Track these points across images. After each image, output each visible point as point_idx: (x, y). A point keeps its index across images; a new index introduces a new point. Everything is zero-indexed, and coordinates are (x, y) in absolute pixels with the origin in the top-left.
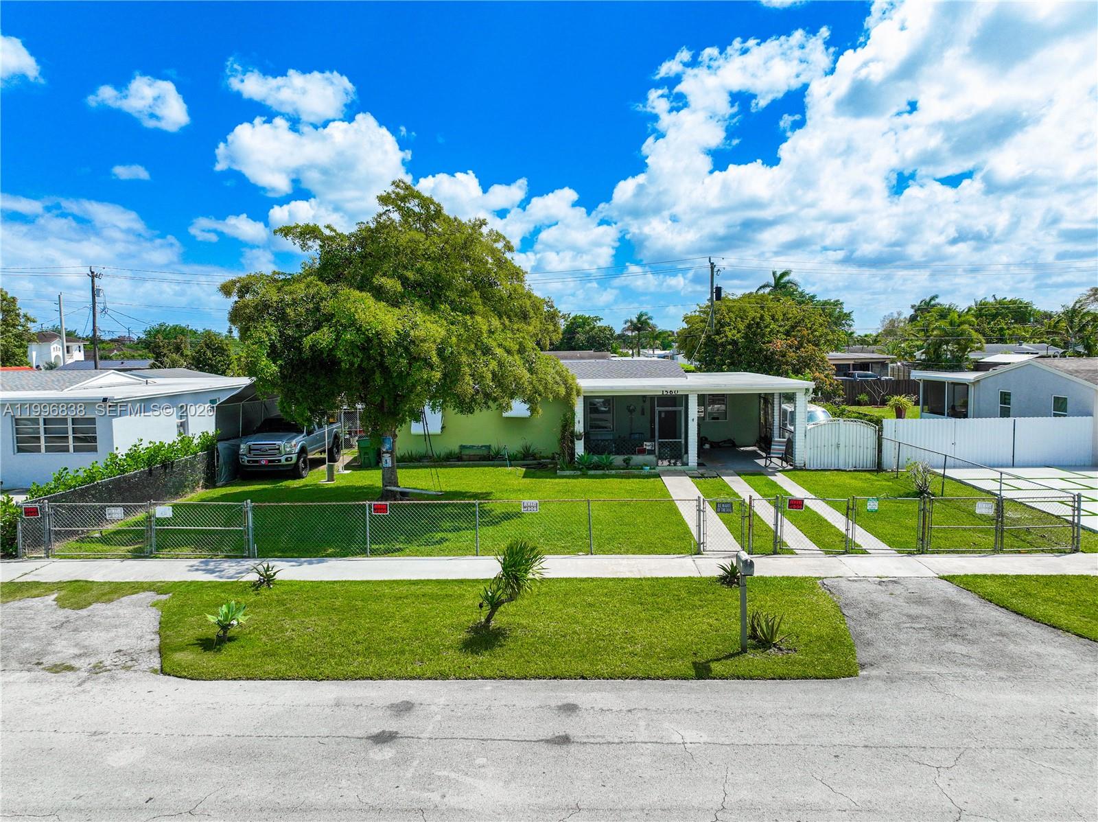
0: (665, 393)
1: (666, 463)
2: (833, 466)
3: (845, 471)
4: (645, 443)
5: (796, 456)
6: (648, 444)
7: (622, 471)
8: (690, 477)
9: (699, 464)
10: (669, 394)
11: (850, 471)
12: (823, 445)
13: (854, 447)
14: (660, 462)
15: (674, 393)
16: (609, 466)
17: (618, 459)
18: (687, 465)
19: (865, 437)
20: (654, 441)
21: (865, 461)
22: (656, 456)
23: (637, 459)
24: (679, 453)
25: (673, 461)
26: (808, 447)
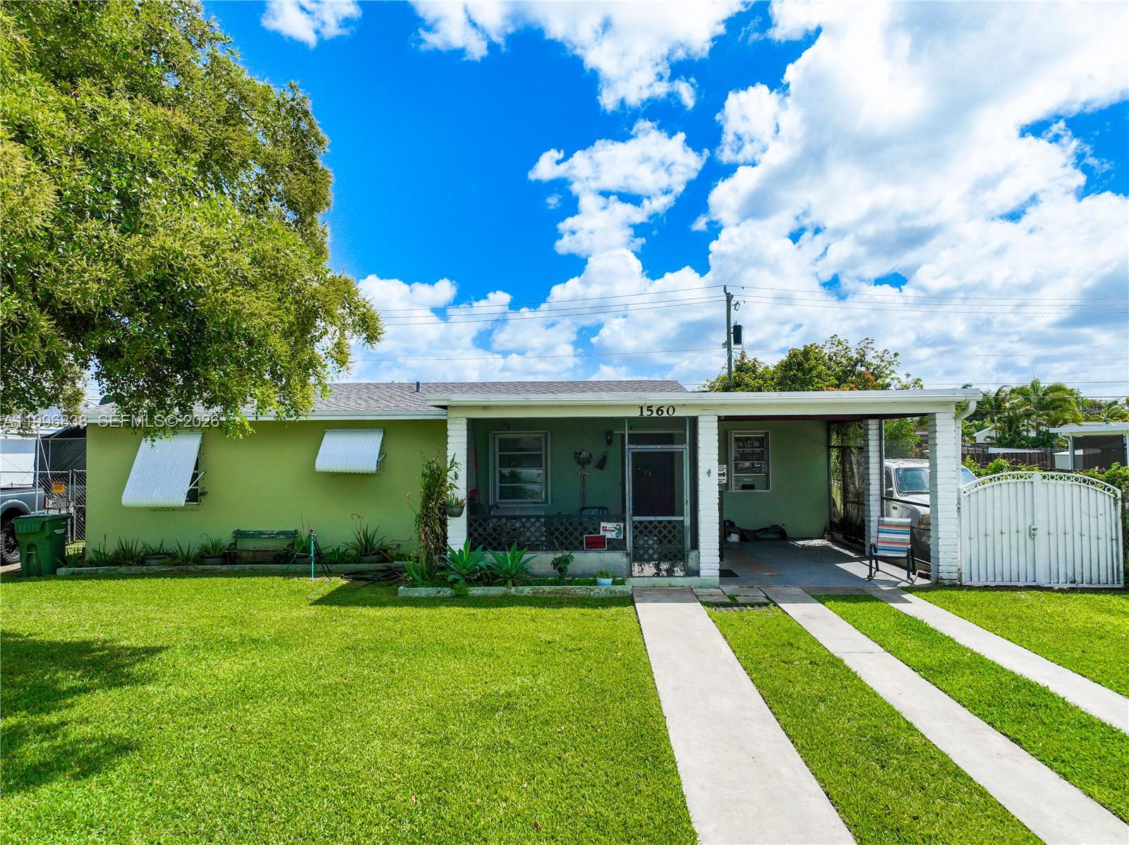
0: (646, 413)
1: (649, 569)
2: (1022, 579)
3: (1050, 589)
4: (603, 524)
5: (941, 555)
6: (610, 526)
7: (547, 588)
8: (704, 604)
9: (725, 574)
10: (655, 414)
11: (1061, 590)
12: (997, 531)
13: (1069, 537)
14: (636, 568)
15: (665, 414)
16: (523, 577)
17: (542, 561)
18: (697, 573)
19: (1093, 513)
20: (624, 520)
21: (1095, 568)
22: (628, 554)
23: (585, 560)
24: (679, 546)
25: (664, 566)
26: (966, 535)
